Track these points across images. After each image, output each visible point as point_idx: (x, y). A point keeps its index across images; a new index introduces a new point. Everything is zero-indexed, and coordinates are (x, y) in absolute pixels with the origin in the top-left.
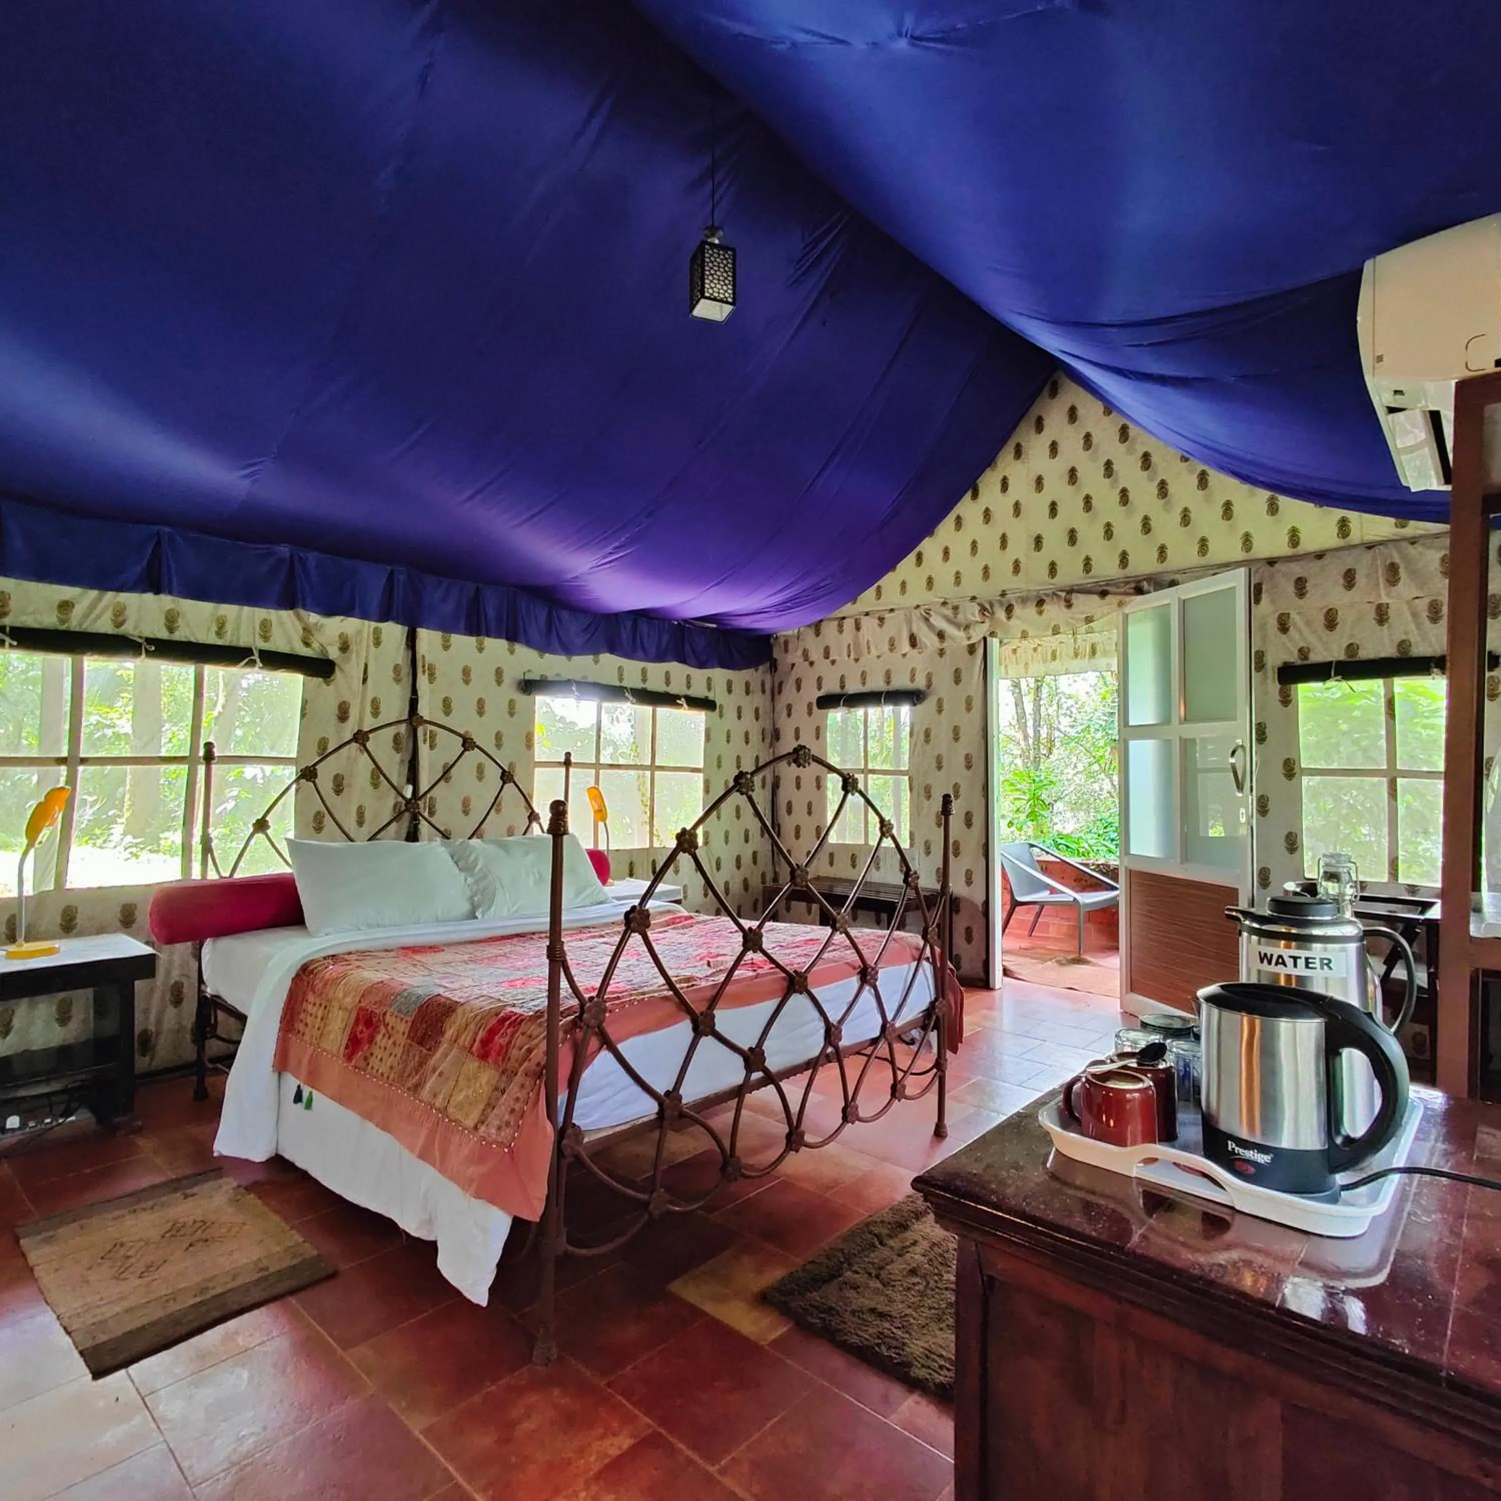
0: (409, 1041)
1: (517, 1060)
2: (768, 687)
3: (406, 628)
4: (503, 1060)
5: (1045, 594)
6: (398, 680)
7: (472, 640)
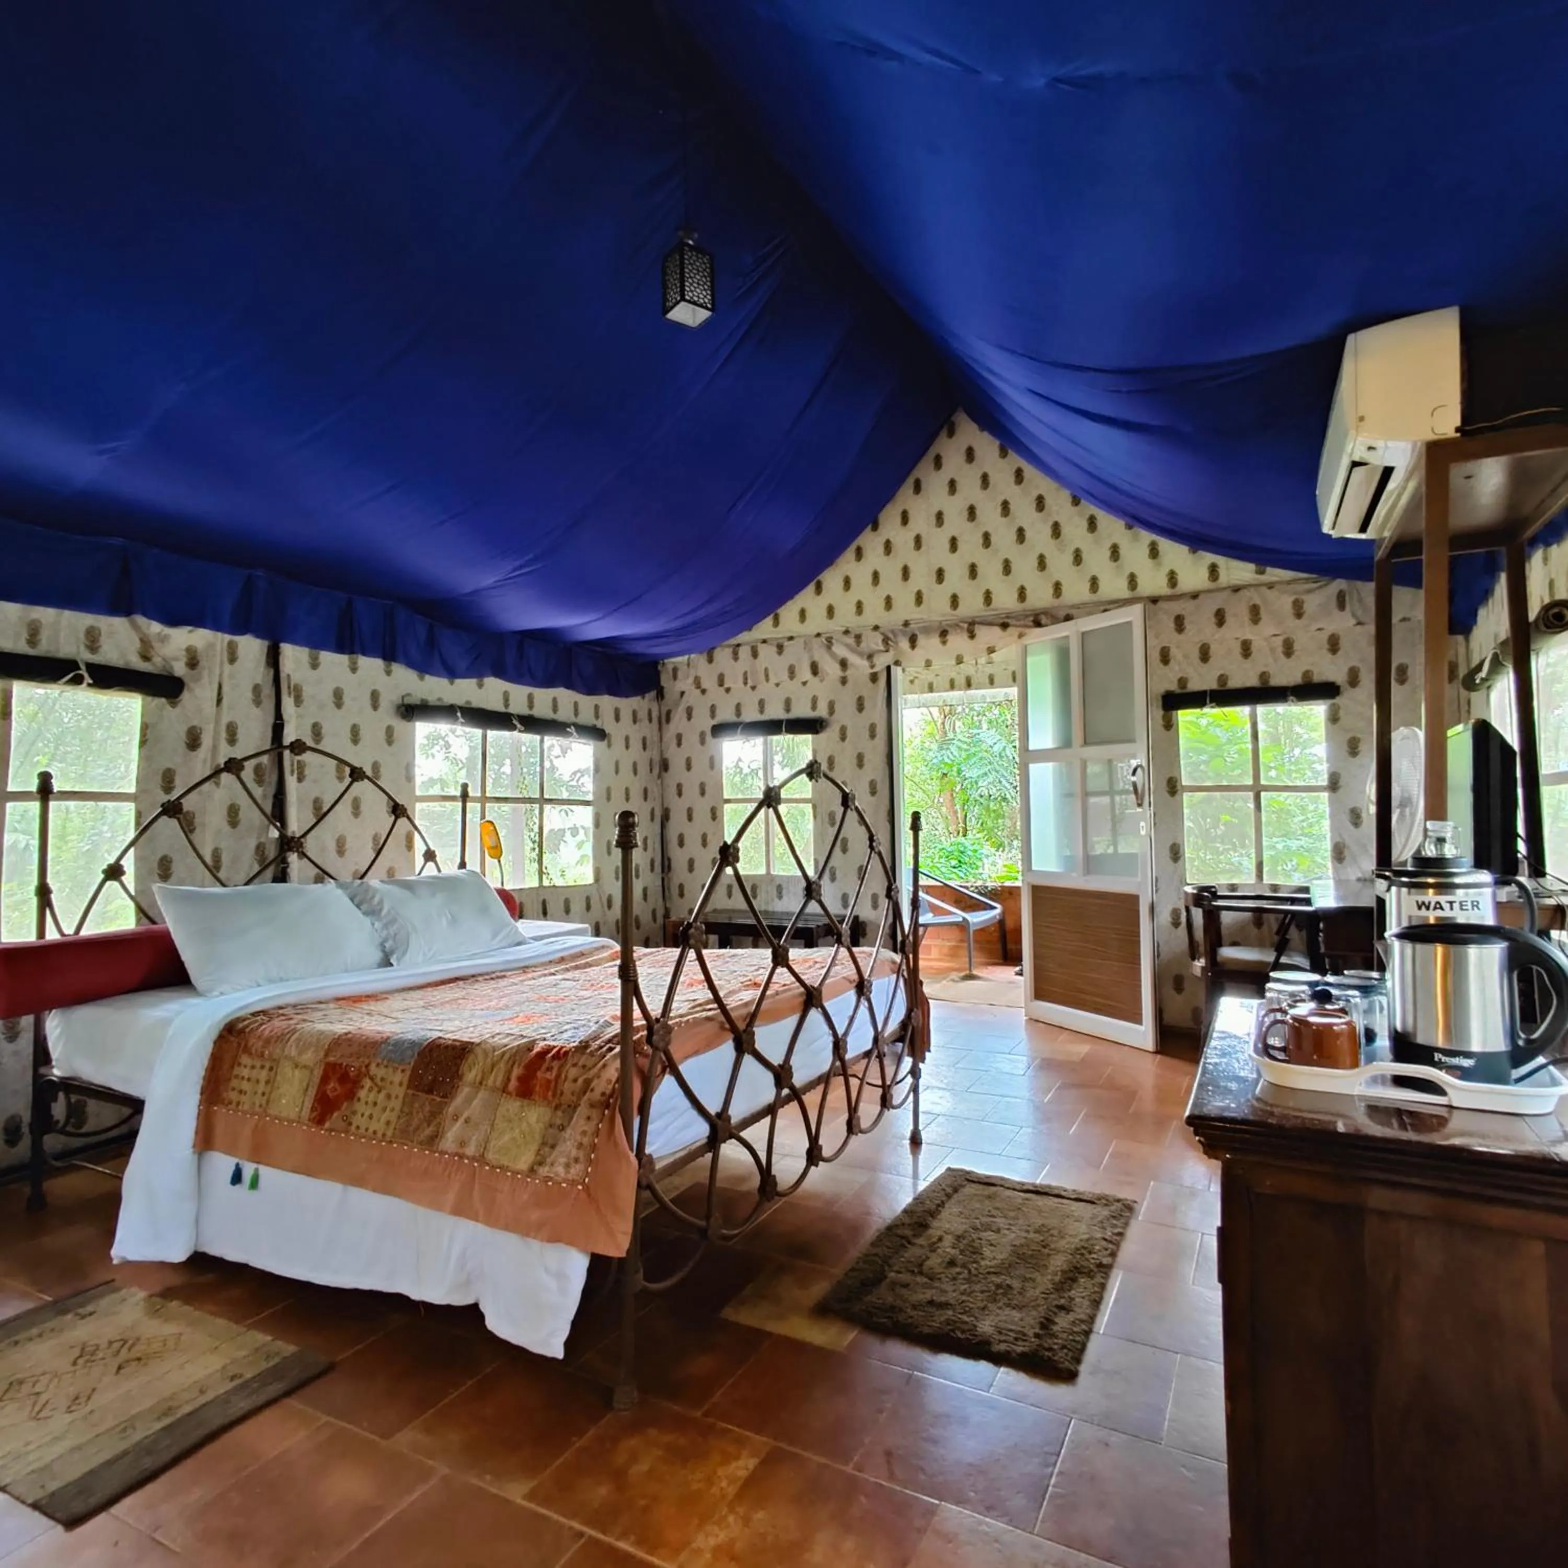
0: (410, 1092)
1: (573, 1094)
2: (655, 714)
3: (266, 643)
4: (554, 1095)
5: (947, 625)
6: (257, 702)
7: (344, 659)
